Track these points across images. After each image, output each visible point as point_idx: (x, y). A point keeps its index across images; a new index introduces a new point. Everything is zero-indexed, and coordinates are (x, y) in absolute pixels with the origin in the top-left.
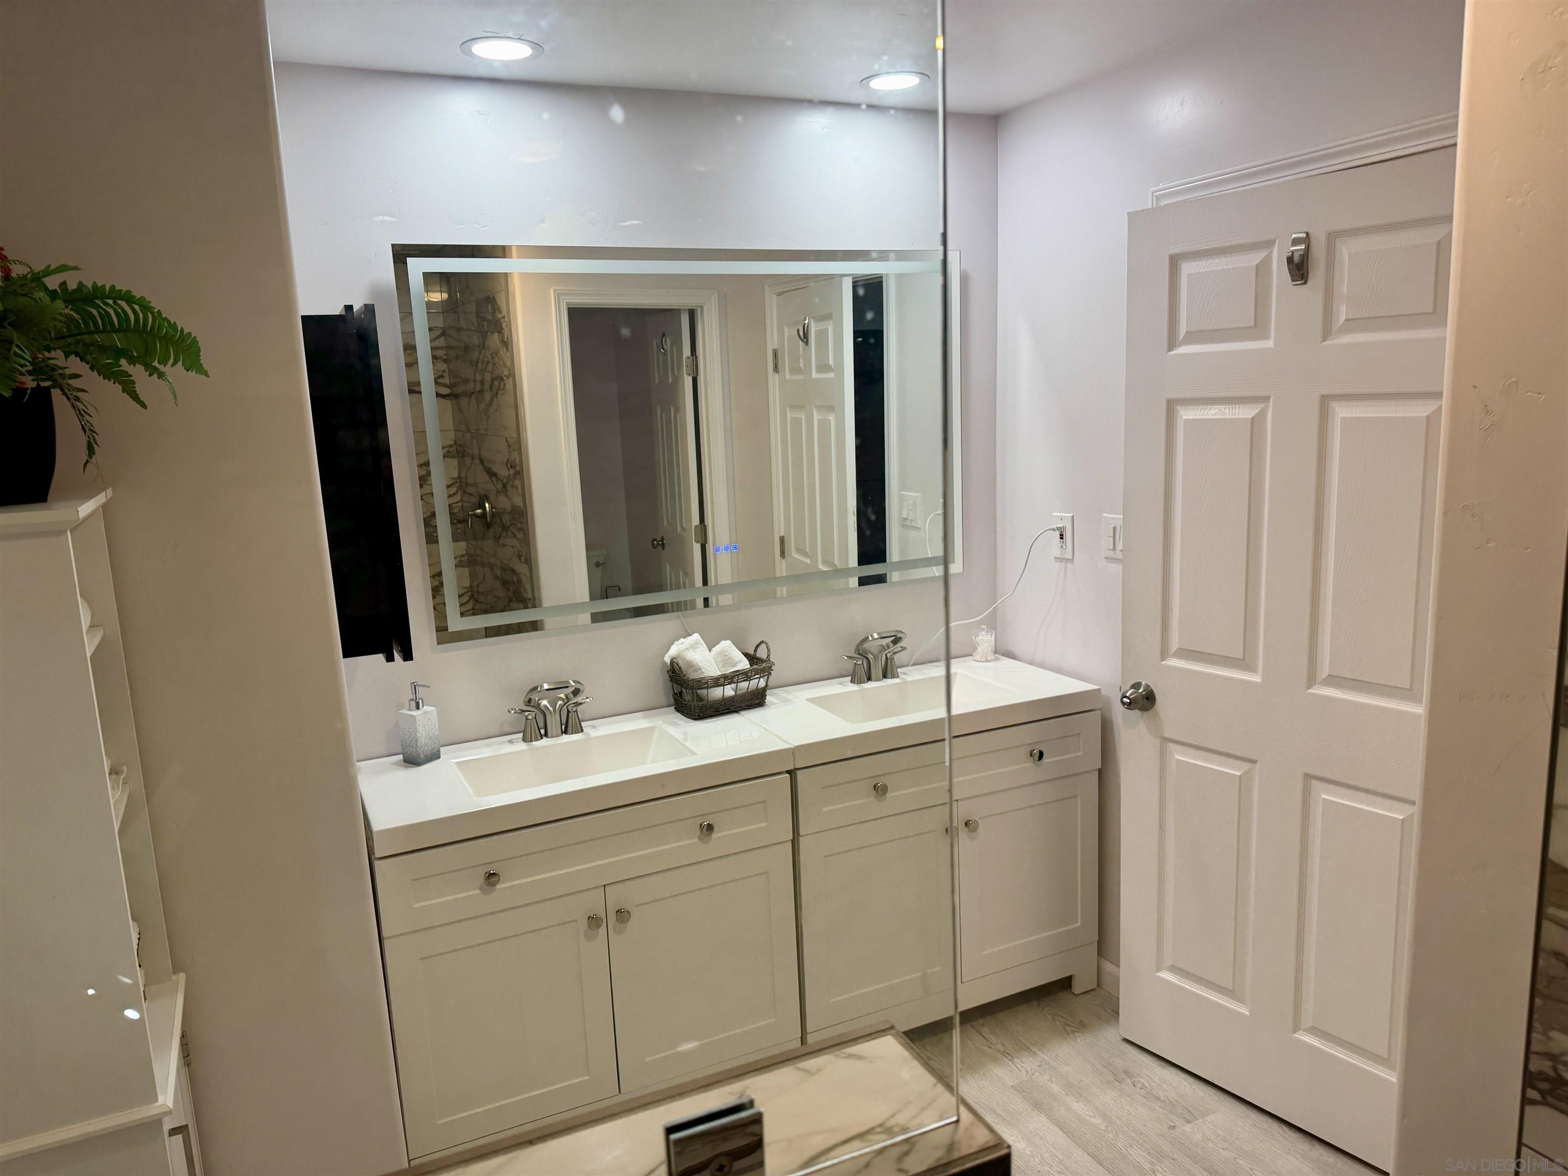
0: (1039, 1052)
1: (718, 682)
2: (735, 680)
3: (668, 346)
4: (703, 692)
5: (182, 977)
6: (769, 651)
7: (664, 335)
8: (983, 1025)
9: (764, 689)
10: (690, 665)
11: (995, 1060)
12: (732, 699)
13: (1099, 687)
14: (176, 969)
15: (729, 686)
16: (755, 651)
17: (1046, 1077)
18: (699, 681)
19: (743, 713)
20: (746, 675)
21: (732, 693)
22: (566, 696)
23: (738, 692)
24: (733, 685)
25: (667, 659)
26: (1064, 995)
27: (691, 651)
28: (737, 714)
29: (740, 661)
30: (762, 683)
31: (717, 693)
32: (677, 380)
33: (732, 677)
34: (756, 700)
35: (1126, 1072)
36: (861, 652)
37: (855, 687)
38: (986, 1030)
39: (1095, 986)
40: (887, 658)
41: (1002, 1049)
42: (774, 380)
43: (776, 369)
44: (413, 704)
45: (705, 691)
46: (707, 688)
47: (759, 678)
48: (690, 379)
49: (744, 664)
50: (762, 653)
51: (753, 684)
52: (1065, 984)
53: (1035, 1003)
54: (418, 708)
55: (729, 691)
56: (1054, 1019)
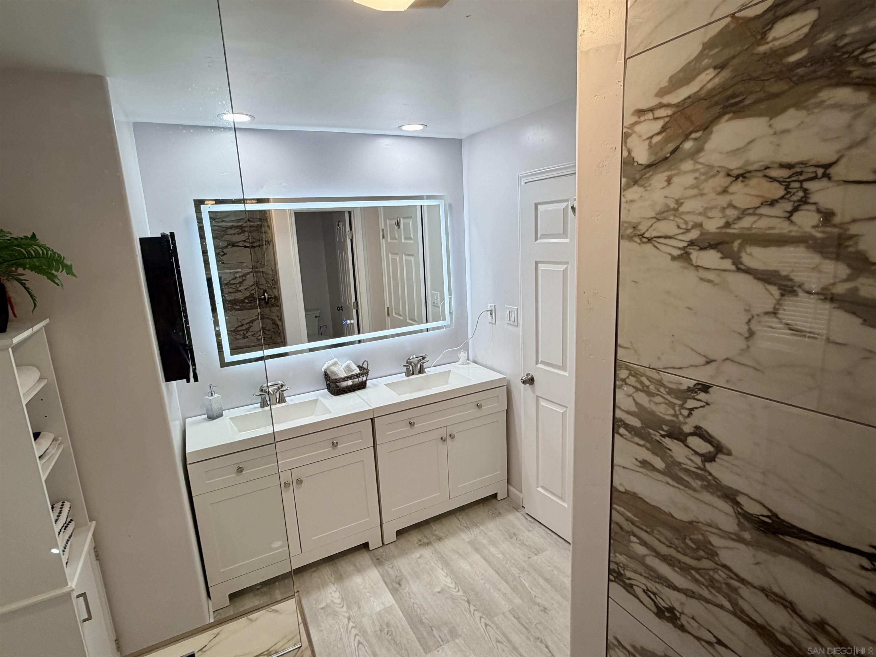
0: (480, 527)
1: (344, 379)
2: (352, 378)
3: (341, 226)
4: (338, 384)
5: (94, 523)
6: (368, 364)
7: (339, 221)
8: (460, 515)
9: (366, 381)
10: (333, 372)
11: (461, 530)
12: (351, 386)
13: (505, 376)
14: (91, 520)
15: (350, 381)
16: (363, 364)
17: (482, 537)
18: (336, 380)
19: (356, 392)
20: (357, 376)
21: (351, 383)
22: (278, 387)
23: (354, 383)
24: (352, 380)
25: (323, 370)
26: (494, 501)
27: (333, 367)
28: (353, 393)
29: (355, 370)
30: (365, 378)
31: (344, 384)
32: (345, 240)
33: (351, 377)
34: (362, 386)
35: (515, 534)
36: (409, 363)
37: (407, 378)
38: (460, 517)
39: (507, 496)
40: (420, 365)
41: (466, 525)
42: (383, 242)
43: (383, 237)
44: (210, 393)
45: (339, 383)
46: (340, 382)
47: (363, 377)
48: (350, 240)
49: (357, 371)
50: (365, 366)
51: (360, 379)
52: (495, 496)
53: (482, 504)
54: (212, 395)
55: (350, 383)
56: (488, 511)
